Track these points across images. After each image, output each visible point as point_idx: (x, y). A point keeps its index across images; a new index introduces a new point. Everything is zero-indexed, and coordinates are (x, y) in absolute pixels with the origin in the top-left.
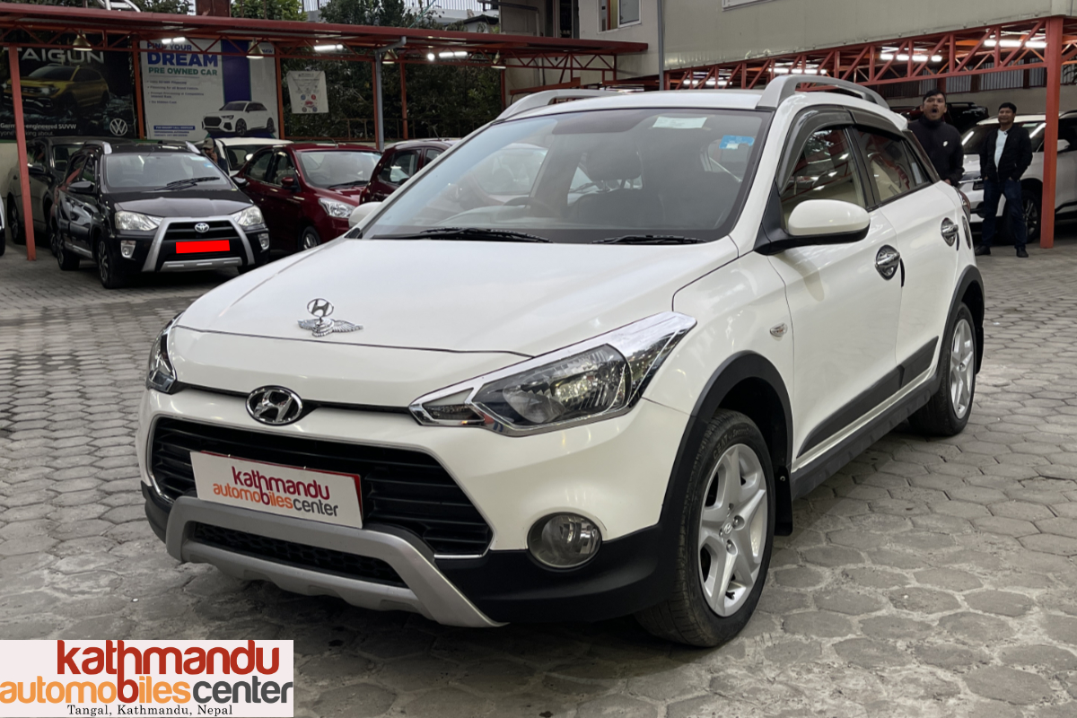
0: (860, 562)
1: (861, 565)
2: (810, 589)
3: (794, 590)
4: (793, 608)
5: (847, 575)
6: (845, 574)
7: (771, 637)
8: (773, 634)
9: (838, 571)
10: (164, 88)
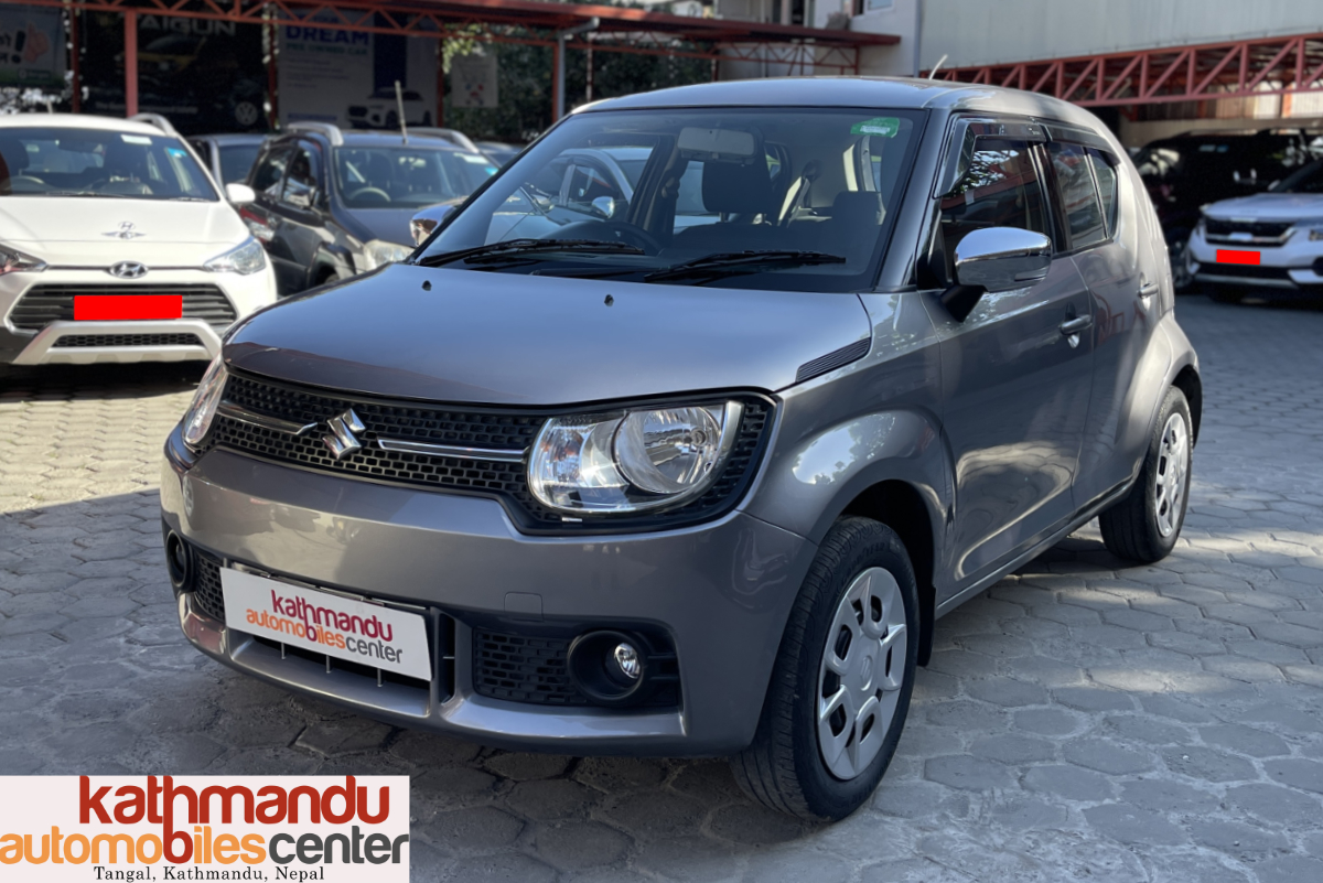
0: (1129, 709)
1: (1128, 713)
2: (1061, 737)
3: (1039, 736)
4: (1035, 760)
5: (1111, 724)
6: (1108, 721)
7: (1003, 794)
8: (1007, 791)
9: (1099, 717)
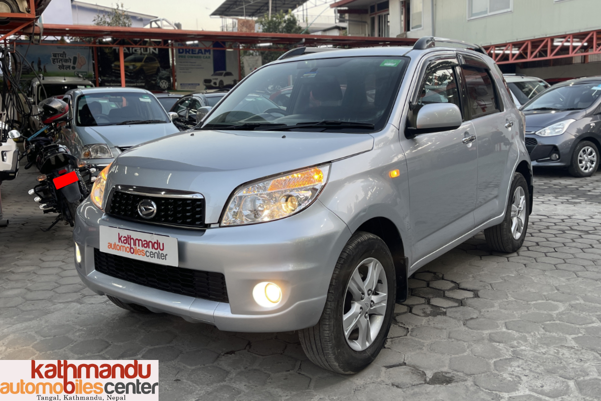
10: (185, 65)
